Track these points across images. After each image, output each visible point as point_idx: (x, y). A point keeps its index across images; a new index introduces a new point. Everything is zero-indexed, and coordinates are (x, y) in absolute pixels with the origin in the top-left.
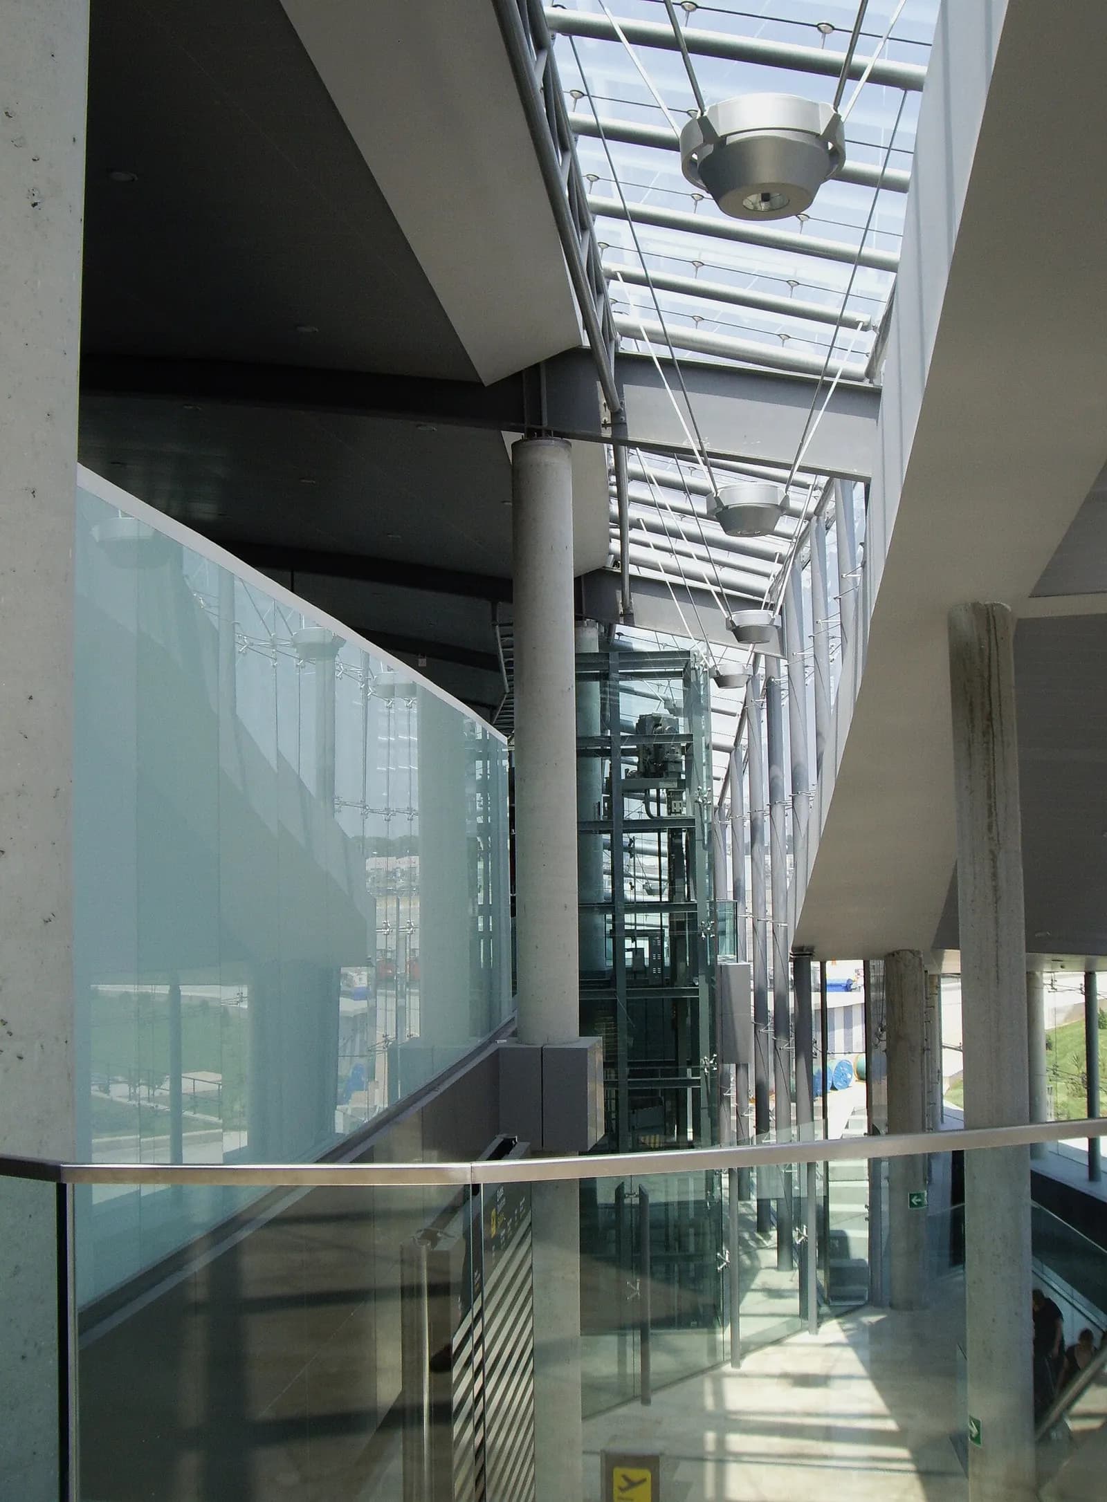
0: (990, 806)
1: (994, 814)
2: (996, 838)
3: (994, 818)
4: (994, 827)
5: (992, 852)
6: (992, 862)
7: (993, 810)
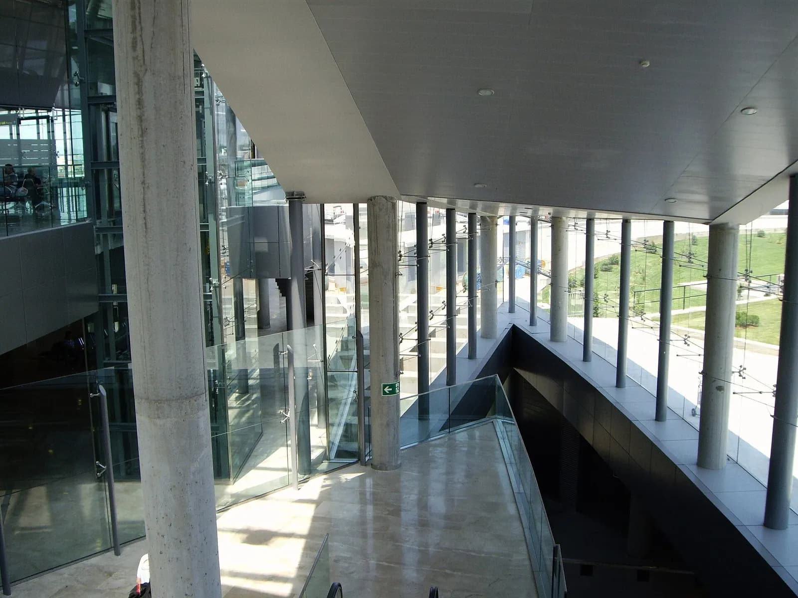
0: (134, 17)
1: (138, 28)
2: (141, 56)
3: (138, 33)
4: (139, 44)
5: (137, 75)
6: (136, 86)
7: (137, 23)
